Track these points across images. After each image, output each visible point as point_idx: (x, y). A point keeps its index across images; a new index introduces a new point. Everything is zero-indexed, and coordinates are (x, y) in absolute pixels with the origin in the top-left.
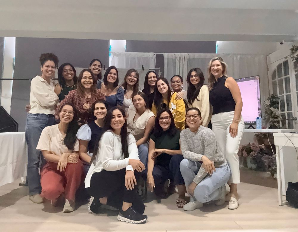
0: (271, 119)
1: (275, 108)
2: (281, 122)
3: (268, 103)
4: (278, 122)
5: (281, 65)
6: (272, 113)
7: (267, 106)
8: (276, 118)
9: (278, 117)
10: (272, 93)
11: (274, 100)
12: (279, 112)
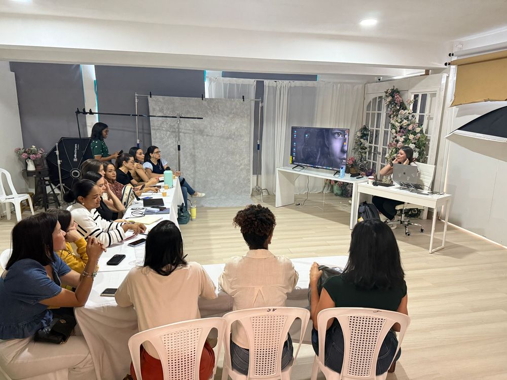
0: (360, 150)
1: (364, 140)
2: (367, 153)
3: (359, 134)
4: (366, 153)
5: (376, 98)
6: (361, 144)
7: (358, 137)
8: (364, 149)
9: (366, 148)
10: (364, 124)
11: (365, 132)
12: (367, 144)
